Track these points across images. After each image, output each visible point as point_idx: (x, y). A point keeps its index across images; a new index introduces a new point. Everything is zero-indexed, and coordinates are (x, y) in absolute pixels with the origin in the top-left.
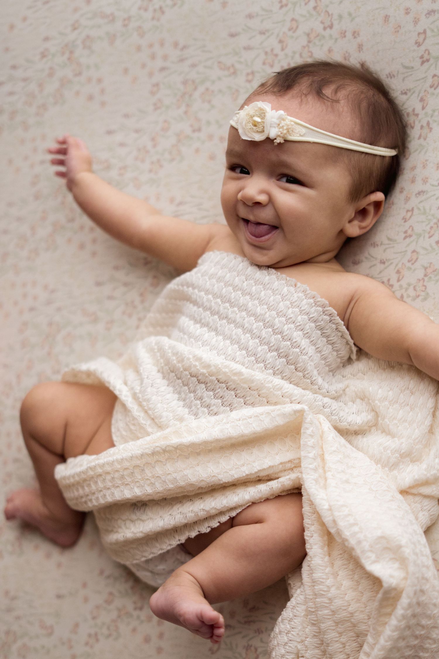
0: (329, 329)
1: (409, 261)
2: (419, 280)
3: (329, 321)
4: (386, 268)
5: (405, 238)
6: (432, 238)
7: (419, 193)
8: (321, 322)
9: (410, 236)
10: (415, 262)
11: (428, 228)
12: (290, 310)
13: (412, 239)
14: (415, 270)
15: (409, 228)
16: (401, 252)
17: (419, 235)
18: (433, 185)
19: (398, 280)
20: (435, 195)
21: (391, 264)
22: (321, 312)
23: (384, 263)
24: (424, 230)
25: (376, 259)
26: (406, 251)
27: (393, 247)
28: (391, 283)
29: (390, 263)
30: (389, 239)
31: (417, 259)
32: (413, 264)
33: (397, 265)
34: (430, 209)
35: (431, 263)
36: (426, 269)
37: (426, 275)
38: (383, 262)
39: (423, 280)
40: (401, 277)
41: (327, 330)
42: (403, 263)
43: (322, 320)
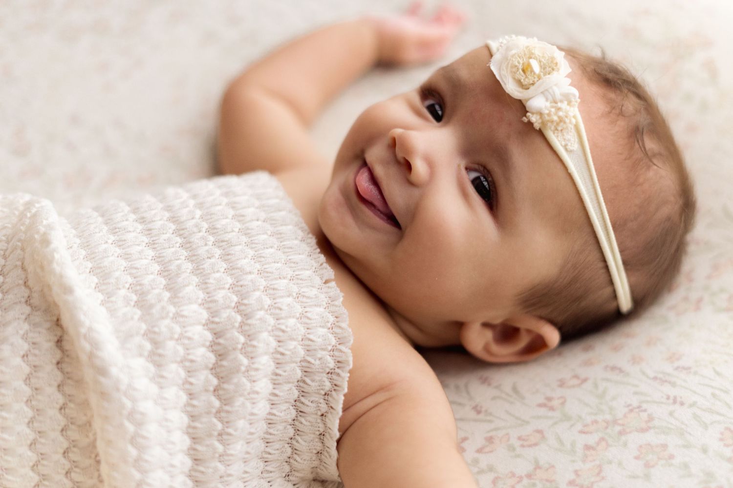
0: (317, 384)
1: (520, 438)
2: (513, 475)
3: (328, 370)
4: (475, 421)
5: (540, 405)
6: (583, 435)
7: (613, 368)
8: (315, 360)
9: (552, 409)
10: (530, 446)
11: (589, 419)
12: (289, 300)
13: (550, 414)
14: (518, 456)
15: (559, 398)
16: (517, 418)
17: (567, 418)
18: (644, 373)
19: (479, 451)
20: (636, 386)
21: (490, 421)
22: (330, 345)
23: (479, 412)
24: (580, 417)
25: (471, 398)
26: (528, 423)
27: (512, 403)
28: (465, 445)
29: (488, 418)
30: (515, 389)
31: (536, 444)
32: (523, 446)
33: (496, 429)
34: (614, 398)
35: (553, 466)
36: (538, 467)
37: (529, 476)
38: (477, 410)
39: (518, 479)
40: (487, 449)
41: (313, 381)
42: (507, 434)
43: (320, 359)
